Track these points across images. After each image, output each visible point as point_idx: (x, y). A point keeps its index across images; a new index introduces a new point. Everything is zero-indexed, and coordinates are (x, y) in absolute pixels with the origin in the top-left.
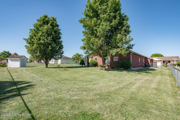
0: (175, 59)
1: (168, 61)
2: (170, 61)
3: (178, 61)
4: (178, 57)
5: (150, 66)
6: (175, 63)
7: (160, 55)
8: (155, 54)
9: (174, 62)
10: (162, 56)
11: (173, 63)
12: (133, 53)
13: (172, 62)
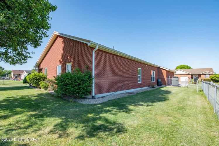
0: (207, 72)
1: (198, 75)
2: (200, 75)
3: (212, 75)
4: (211, 69)
5: (165, 85)
6: (208, 77)
7: (187, 66)
8: (181, 65)
9: (206, 76)
10: (190, 68)
11: (205, 78)
12: (98, 50)
13: (203, 77)
